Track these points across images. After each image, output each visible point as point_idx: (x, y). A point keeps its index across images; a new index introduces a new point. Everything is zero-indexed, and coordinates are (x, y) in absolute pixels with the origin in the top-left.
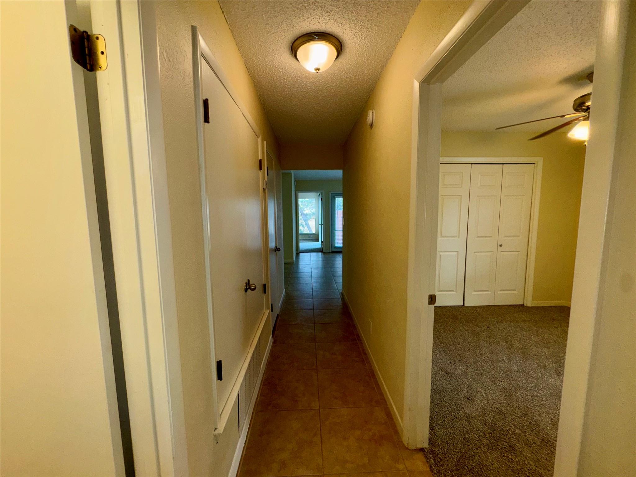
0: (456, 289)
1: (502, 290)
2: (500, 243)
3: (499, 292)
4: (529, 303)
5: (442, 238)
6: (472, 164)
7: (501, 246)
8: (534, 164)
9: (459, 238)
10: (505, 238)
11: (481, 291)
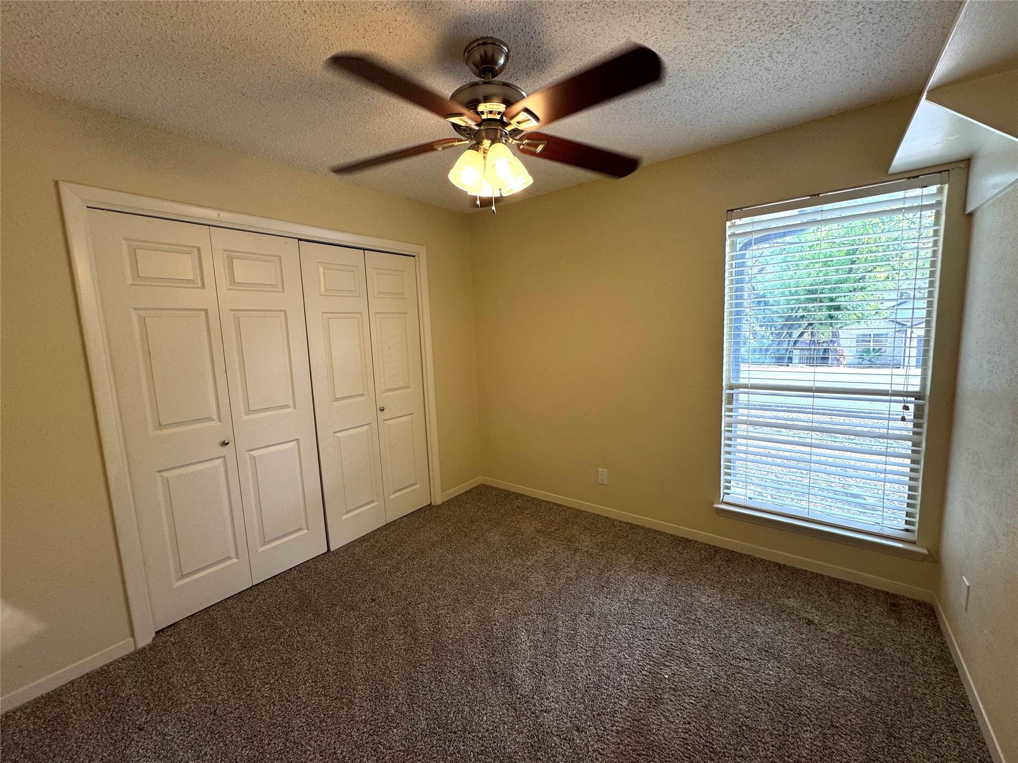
0: (307, 525)
1: (395, 492)
2: (380, 405)
3: (392, 496)
4: (438, 500)
5: (251, 417)
6: (300, 240)
7: (382, 410)
8: (414, 256)
9: (295, 407)
10: (389, 393)
11: (357, 508)
